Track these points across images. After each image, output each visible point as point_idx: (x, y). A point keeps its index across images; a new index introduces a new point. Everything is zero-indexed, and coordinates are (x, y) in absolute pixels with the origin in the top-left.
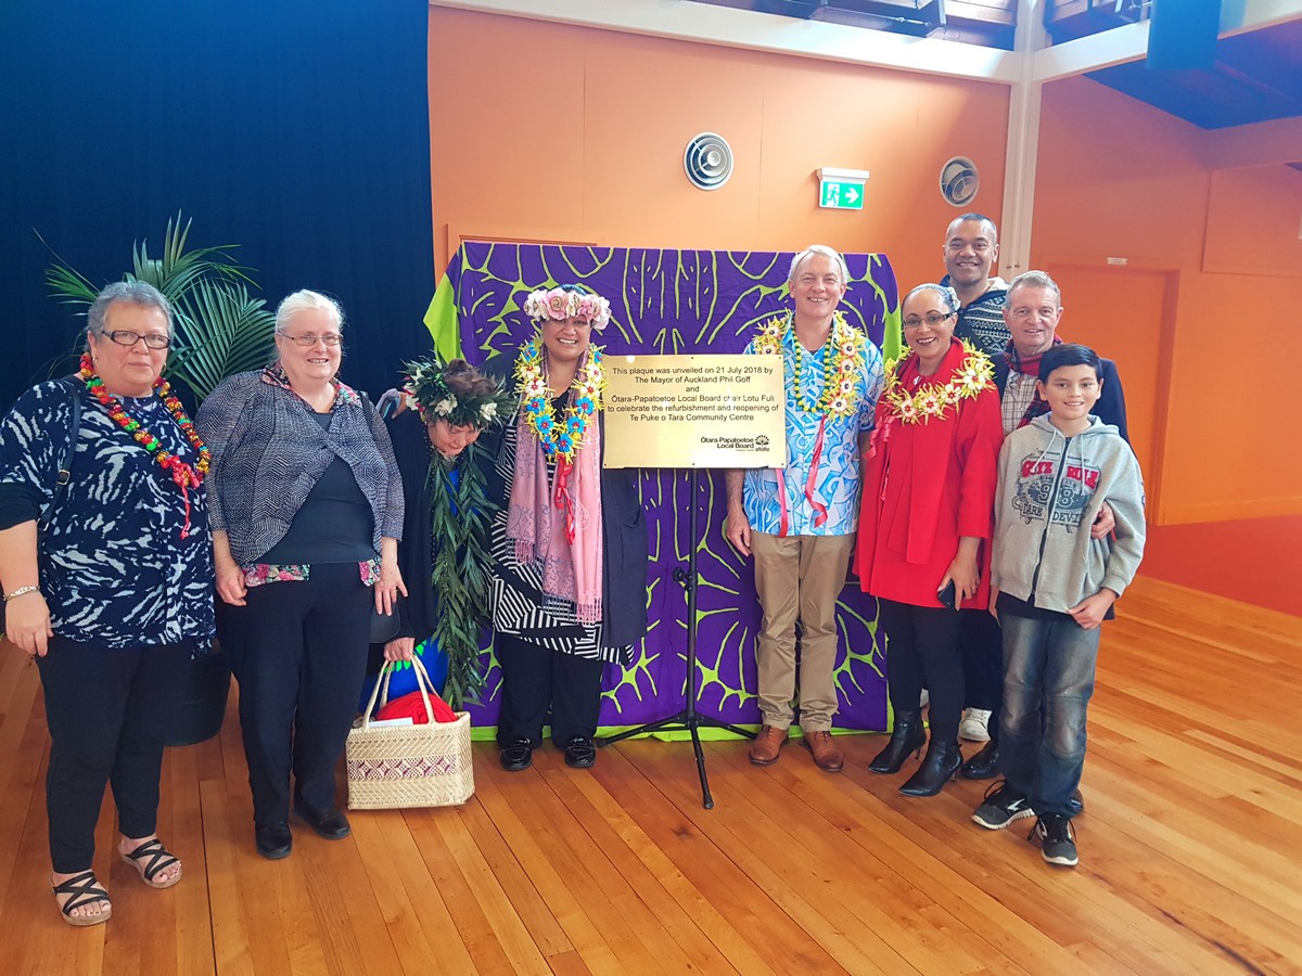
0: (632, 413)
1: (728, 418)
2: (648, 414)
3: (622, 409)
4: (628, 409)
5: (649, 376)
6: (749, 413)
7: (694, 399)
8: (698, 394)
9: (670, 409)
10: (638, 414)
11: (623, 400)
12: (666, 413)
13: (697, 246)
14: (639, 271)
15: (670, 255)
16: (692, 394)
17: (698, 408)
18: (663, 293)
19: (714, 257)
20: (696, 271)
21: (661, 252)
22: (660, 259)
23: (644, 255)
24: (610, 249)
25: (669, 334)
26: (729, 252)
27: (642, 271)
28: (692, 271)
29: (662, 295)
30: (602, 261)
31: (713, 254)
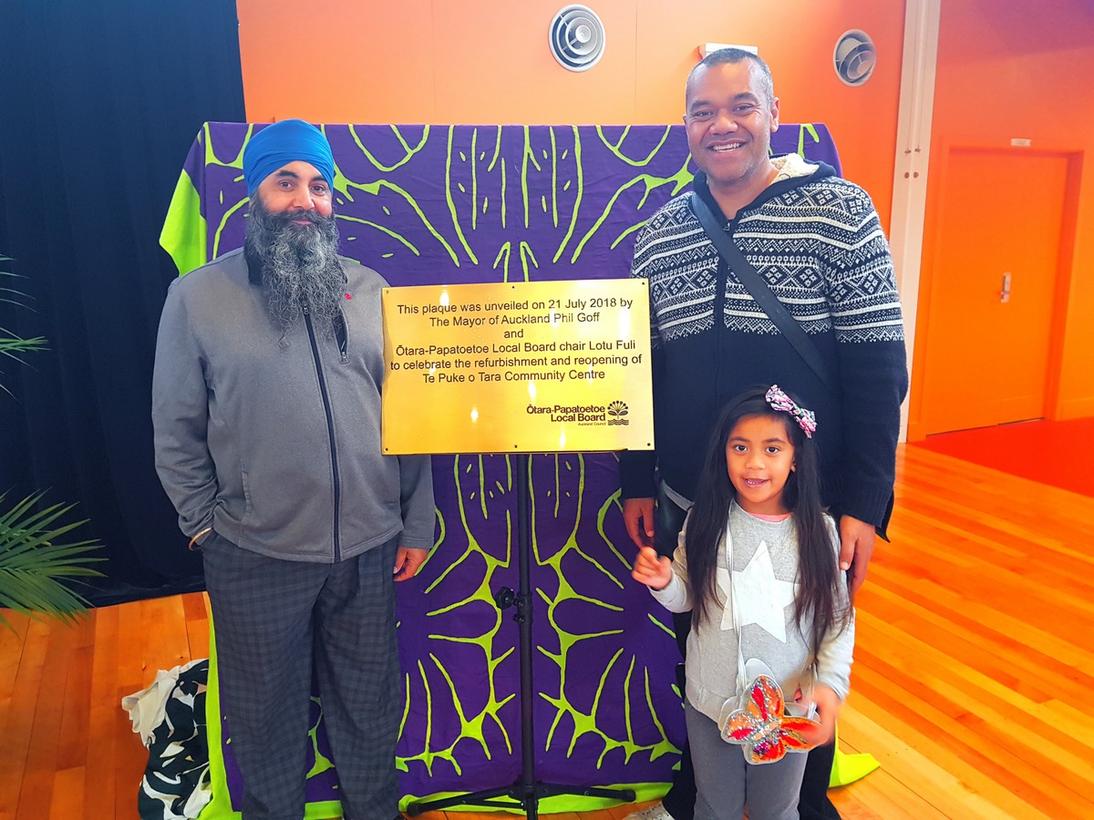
0: (424, 371)
1: (567, 376)
2: (449, 372)
3: (412, 366)
4: (421, 366)
5: (450, 316)
6: (598, 368)
7: (516, 349)
8: (522, 341)
9: (481, 364)
10: (433, 372)
11: (412, 352)
12: (475, 370)
16: (513, 341)
17: (522, 362)
18: (503, 190)
19: (577, 135)
20: (550, 157)
21: (500, 130)
22: (499, 140)
23: (475, 136)
24: (424, 126)
25: (515, 250)
26: (598, 127)
27: (473, 159)
28: (546, 157)
29: (503, 195)
30: (413, 145)
31: (576, 130)
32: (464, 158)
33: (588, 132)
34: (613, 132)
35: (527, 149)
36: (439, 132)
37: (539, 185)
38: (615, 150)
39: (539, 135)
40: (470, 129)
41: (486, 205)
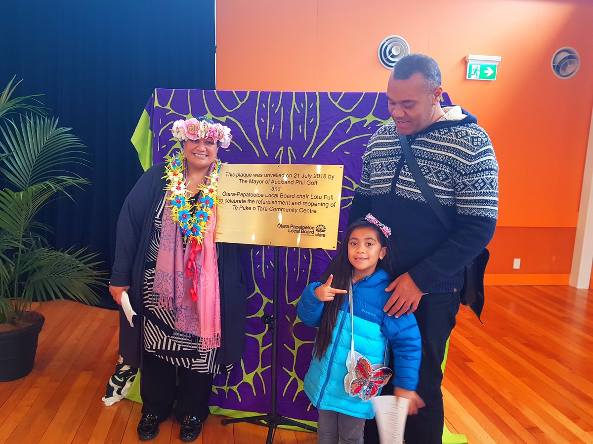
0: (234, 204)
1: (298, 211)
2: (244, 205)
3: (228, 201)
4: (233, 201)
5: (248, 179)
6: (314, 208)
7: (276, 196)
8: (279, 193)
9: (259, 202)
10: (238, 205)
11: (229, 195)
12: (256, 205)
13: (306, 89)
14: (266, 107)
15: (288, 96)
16: (275, 192)
17: (278, 203)
18: (282, 122)
19: (318, 96)
20: (305, 107)
21: (281, 94)
22: (281, 98)
23: (270, 96)
24: (247, 92)
25: (286, 150)
26: (329, 92)
27: (268, 107)
28: (302, 107)
29: (281, 124)
30: (242, 101)
31: (317, 94)
32: (264, 106)
33: (323, 95)
34: (335, 96)
35: (294, 103)
36: (254, 94)
37: (299, 120)
38: (336, 104)
39: (300, 96)
40: (268, 93)
41: (273, 129)
